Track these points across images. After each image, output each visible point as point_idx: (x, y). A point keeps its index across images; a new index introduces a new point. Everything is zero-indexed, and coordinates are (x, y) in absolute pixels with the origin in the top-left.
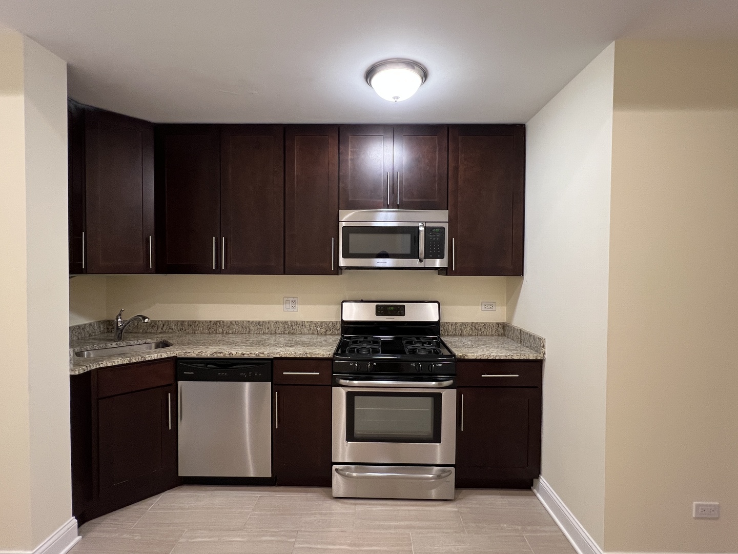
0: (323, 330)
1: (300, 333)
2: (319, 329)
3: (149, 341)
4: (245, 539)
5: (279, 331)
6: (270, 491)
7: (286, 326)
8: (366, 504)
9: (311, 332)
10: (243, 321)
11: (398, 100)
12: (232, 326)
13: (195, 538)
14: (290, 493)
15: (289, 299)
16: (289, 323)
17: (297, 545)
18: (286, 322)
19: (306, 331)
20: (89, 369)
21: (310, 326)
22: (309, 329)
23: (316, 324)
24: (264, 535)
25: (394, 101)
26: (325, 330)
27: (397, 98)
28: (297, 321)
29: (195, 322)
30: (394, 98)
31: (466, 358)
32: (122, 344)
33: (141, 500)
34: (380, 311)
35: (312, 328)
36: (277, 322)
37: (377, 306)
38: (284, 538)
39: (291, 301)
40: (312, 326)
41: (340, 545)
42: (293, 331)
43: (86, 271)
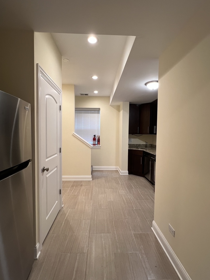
4: (136, 185)
13: (134, 181)
17: (138, 189)
20: (131, 149)
32: (146, 148)
43: (139, 134)
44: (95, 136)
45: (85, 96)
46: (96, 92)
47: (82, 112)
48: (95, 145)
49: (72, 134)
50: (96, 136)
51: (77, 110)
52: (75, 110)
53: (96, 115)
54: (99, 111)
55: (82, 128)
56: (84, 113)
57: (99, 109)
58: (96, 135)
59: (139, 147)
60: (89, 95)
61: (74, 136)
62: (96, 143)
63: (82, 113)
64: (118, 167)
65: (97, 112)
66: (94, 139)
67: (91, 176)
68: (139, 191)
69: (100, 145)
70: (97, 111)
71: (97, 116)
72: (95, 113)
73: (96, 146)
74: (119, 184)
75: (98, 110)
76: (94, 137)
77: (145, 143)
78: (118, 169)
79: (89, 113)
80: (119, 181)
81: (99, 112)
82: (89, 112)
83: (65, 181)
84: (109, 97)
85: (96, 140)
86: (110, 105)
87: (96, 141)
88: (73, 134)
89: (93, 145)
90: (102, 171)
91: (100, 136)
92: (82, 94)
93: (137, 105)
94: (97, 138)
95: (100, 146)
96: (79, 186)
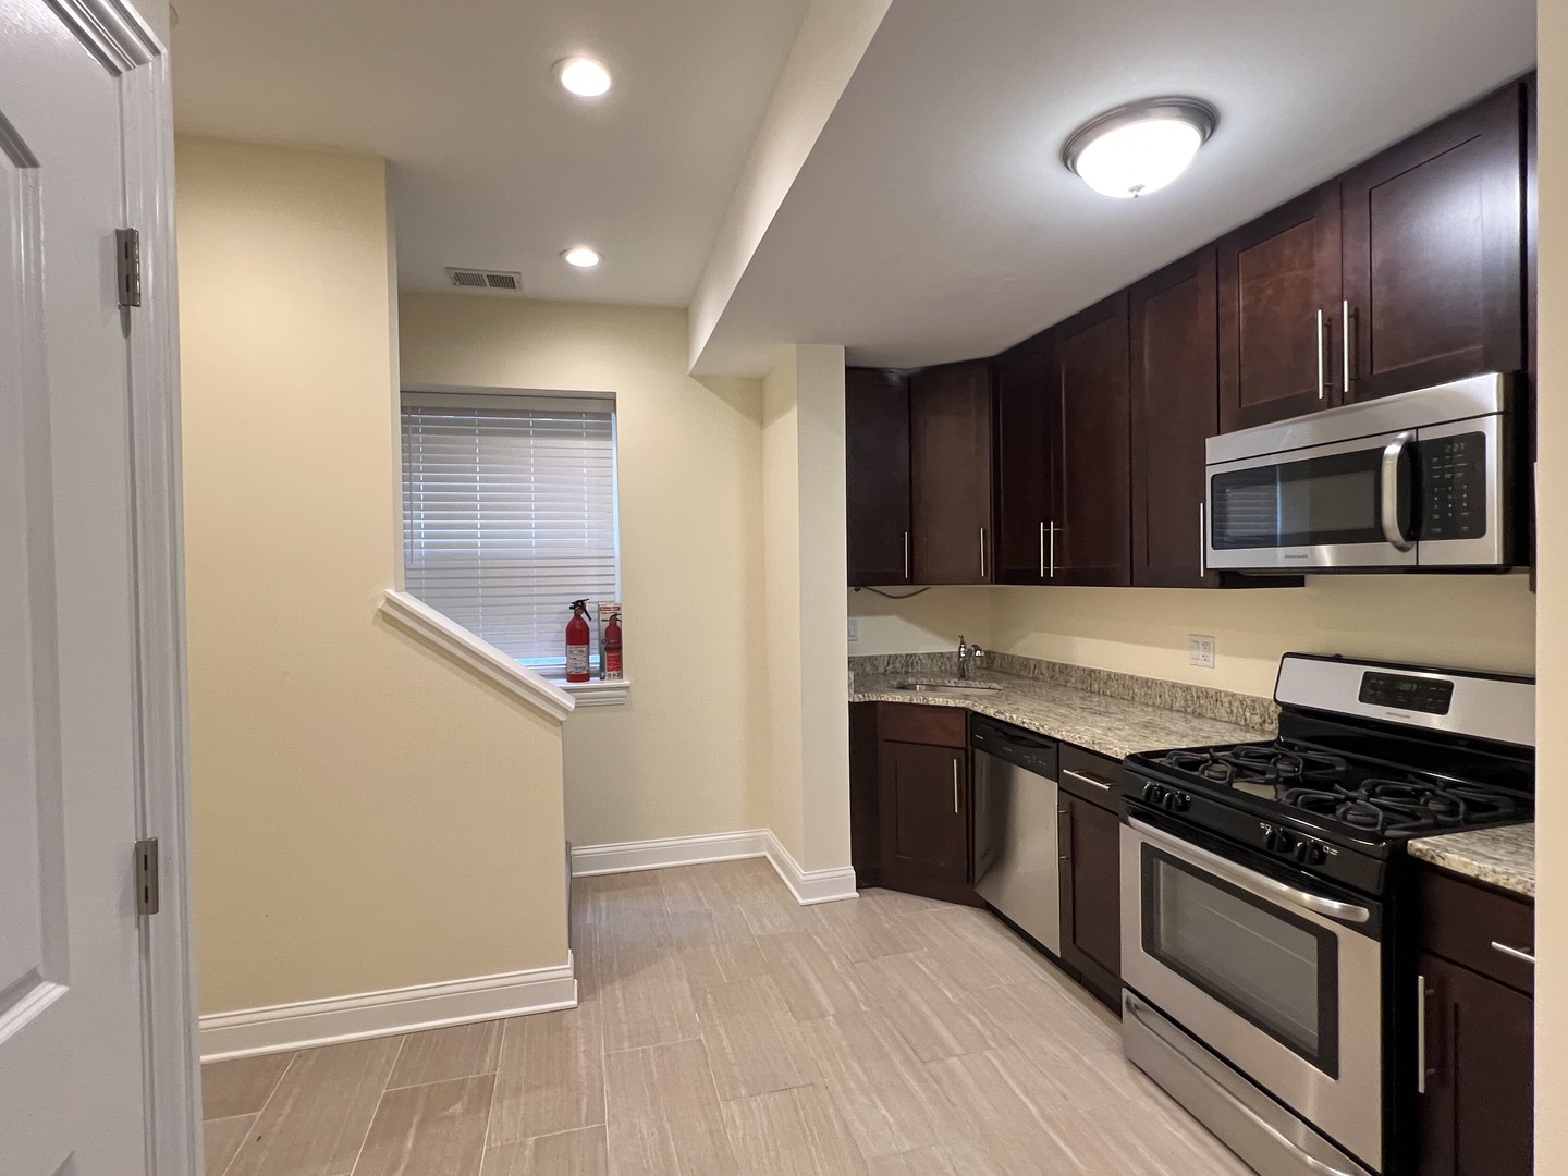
0: (1257, 719)
1: (1213, 716)
2: (1248, 715)
3: (995, 685)
4: (954, 1001)
5: (1178, 704)
6: (1059, 982)
7: (1189, 697)
8: (1166, 1109)
9: (1233, 719)
10: (1125, 676)
11: (1140, 193)
12: (1110, 683)
13: (921, 962)
14: (1082, 1006)
15: (1198, 639)
16: (1194, 690)
17: (988, 1054)
18: (1188, 688)
19: (1222, 713)
20: (867, 700)
21: (1230, 703)
22: (1229, 710)
23: (1241, 702)
24: (974, 1014)
25: (1132, 195)
26: (1260, 721)
27: (1139, 189)
28: (1206, 689)
29: (1066, 666)
30: (1132, 190)
31: (1440, 863)
32: (962, 683)
33: (939, 899)
34: (1374, 689)
35: (1235, 711)
36: (1174, 685)
37: (1367, 676)
38: (987, 1034)
39: (1201, 645)
40: (1235, 704)
41: (1032, 1101)
42: (1198, 711)
43: (911, 581)
44: (579, 606)
45: (488, 291)
46: (583, 257)
47: (472, 423)
48: (585, 678)
49: (381, 604)
50: (588, 607)
51: (415, 410)
52: (403, 410)
53: (583, 449)
54: (607, 416)
55: (476, 546)
56: (482, 433)
57: (610, 400)
58: (593, 598)
59: (911, 681)
60: (528, 286)
61: (394, 619)
62: (595, 659)
63: (472, 433)
64: (767, 833)
65: (588, 426)
66: (577, 635)
67: (565, 969)
68: (1007, 1077)
69: (620, 676)
70: (590, 415)
71: (593, 453)
72: (579, 436)
73: (594, 682)
74: (823, 1015)
75: (596, 407)
76: (577, 616)
77: (951, 648)
78: (770, 848)
79: (526, 434)
80: (811, 977)
81: (609, 427)
82: (526, 424)
83: (311, 1049)
84: (681, 315)
85: (593, 635)
86: (691, 375)
87: (594, 643)
88: (390, 601)
89: (572, 678)
90: (648, 879)
91: (623, 611)
92: (463, 278)
93: (894, 378)
94: (596, 628)
95: (625, 682)
96: (457, 1108)
